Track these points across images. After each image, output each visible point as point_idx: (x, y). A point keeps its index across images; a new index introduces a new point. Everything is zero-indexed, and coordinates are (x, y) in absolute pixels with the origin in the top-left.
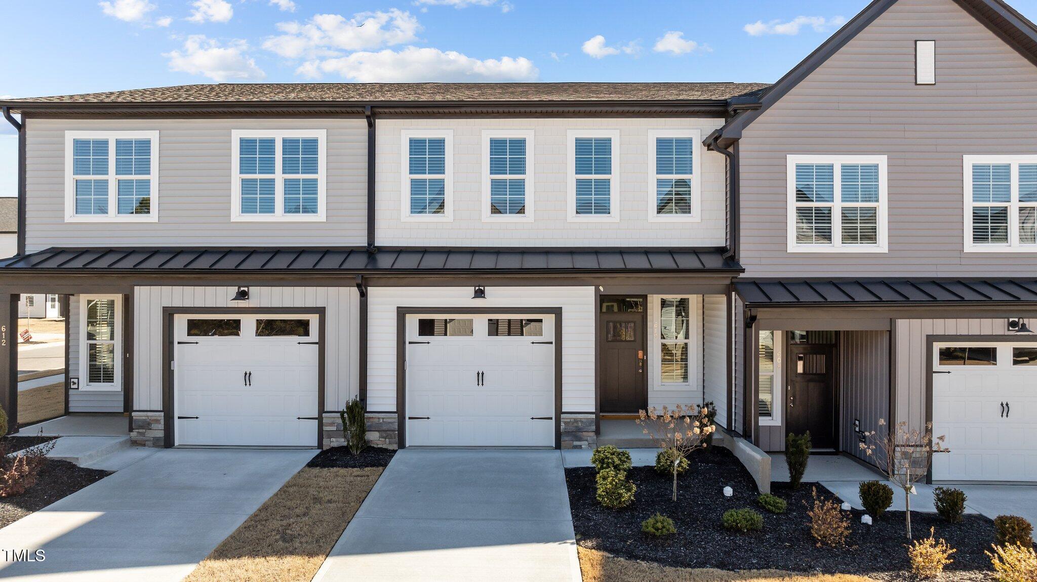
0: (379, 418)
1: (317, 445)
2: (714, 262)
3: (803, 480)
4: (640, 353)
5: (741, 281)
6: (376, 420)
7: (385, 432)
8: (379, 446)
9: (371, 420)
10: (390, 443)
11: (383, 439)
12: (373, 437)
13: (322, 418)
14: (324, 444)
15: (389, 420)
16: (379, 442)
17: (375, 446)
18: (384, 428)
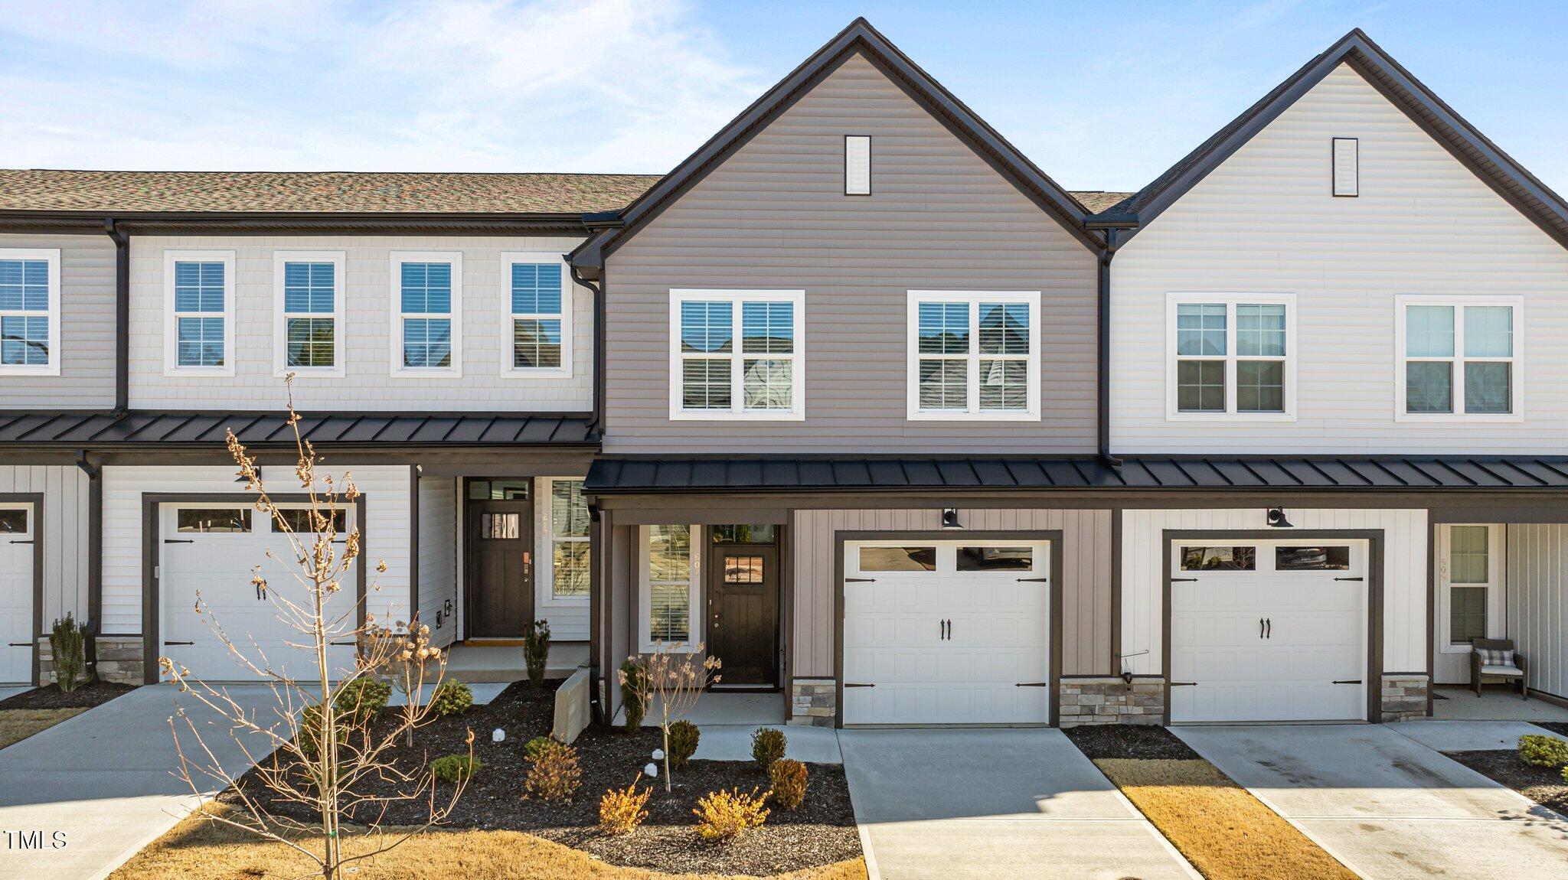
0: (117, 643)
1: (31, 681)
2: (574, 433)
3: (643, 724)
4: (526, 555)
5: (606, 458)
6: (113, 646)
7: (126, 663)
8: (118, 681)
9: (108, 646)
10: (133, 677)
11: (124, 672)
12: (109, 669)
13: (38, 645)
14: (41, 678)
15: (132, 646)
16: (117, 676)
17: (113, 681)
18: (125, 656)
